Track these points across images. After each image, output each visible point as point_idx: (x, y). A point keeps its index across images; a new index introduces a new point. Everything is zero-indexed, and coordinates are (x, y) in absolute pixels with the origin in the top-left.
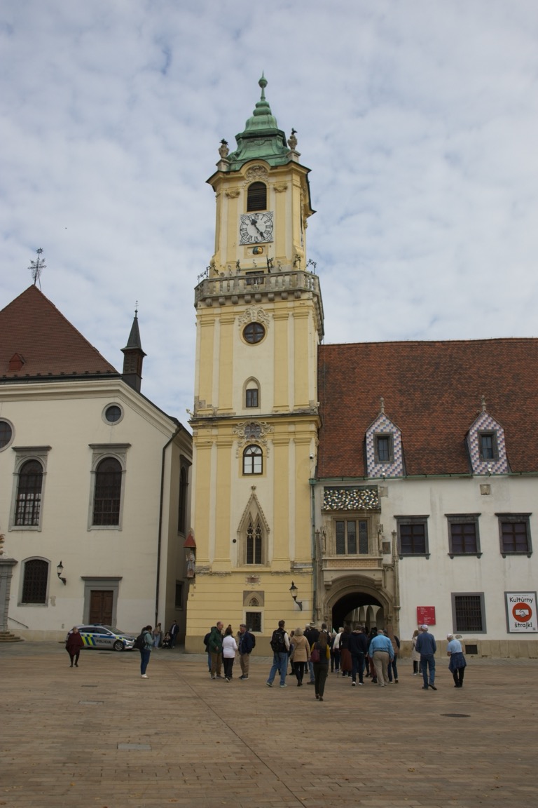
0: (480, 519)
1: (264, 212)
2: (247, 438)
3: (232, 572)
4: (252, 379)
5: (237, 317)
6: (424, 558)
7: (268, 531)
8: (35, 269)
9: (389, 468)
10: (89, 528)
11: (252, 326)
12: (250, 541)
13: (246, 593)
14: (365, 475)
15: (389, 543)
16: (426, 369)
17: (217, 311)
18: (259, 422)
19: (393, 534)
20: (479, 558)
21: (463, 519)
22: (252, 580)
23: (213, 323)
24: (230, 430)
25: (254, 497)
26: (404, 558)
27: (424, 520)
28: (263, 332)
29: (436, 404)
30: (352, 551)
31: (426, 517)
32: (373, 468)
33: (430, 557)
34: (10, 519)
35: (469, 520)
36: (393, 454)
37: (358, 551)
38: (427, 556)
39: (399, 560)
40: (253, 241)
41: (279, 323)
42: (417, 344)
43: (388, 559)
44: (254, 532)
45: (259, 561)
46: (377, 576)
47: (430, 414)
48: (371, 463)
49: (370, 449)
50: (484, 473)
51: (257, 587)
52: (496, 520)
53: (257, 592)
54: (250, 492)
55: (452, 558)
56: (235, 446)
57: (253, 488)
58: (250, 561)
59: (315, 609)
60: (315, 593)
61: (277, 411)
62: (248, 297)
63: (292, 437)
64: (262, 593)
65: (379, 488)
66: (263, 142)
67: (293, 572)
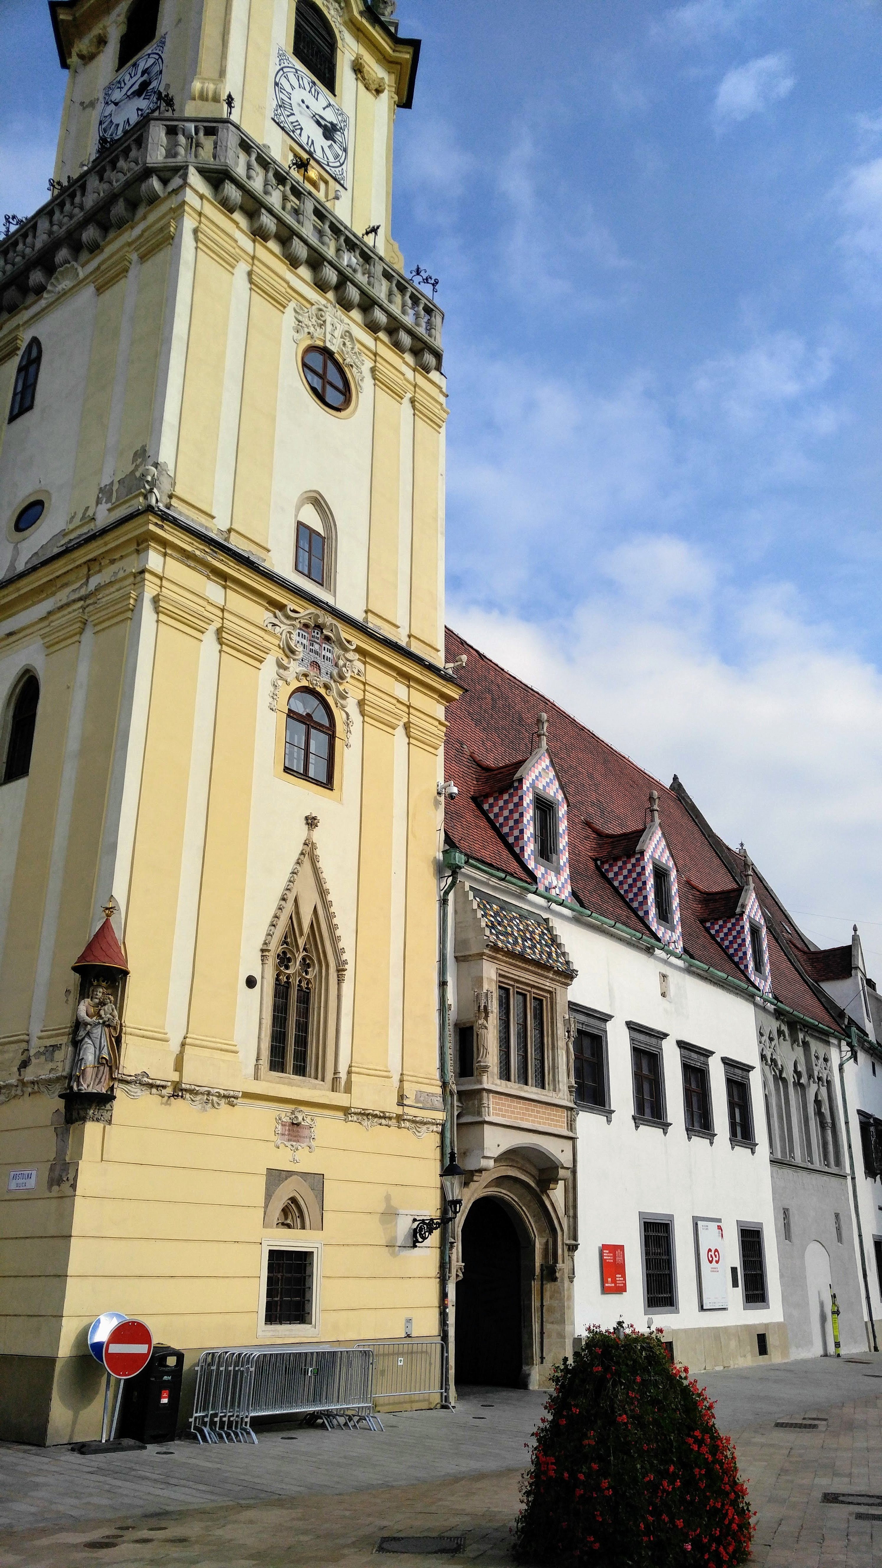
0: (665, 1045)
1: (330, 97)
2: (303, 661)
3: (247, 1095)
5: (292, 302)
6: (605, 1119)
7: (342, 968)
12: (281, 990)
13: (275, 1177)
17: (242, 239)
20: (666, 1133)
21: (645, 1036)
22: (294, 1131)
23: (232, 266)
24: (261, 615)
25: (310, 847)
26: (582, 1114)
27: (603, 1024)
28: (346, 396)
30: (523, 1074)
31: (605, 1018)
32: (537, 872)
33: (614, 1117)
35: (653, 1044)
36: (558, 851)
37: (532, 1078)
38: (609, 1115)
40: (304, 141)
41: (384, 397)
44: (295, 964)
45: (303, 1065)
48: (530, 853)
49: (528, 822)
51: (304, 1158)
52: (680, 1054)
53: (304, 1175)
54: (303, 831)
55: (635, 1126)
56: (268, 668)
57: (311, 822)
58: (277, 1064)
61: (375, 625)
63: (402, 715)
64: (316, 1181)
67: (399, 1118)
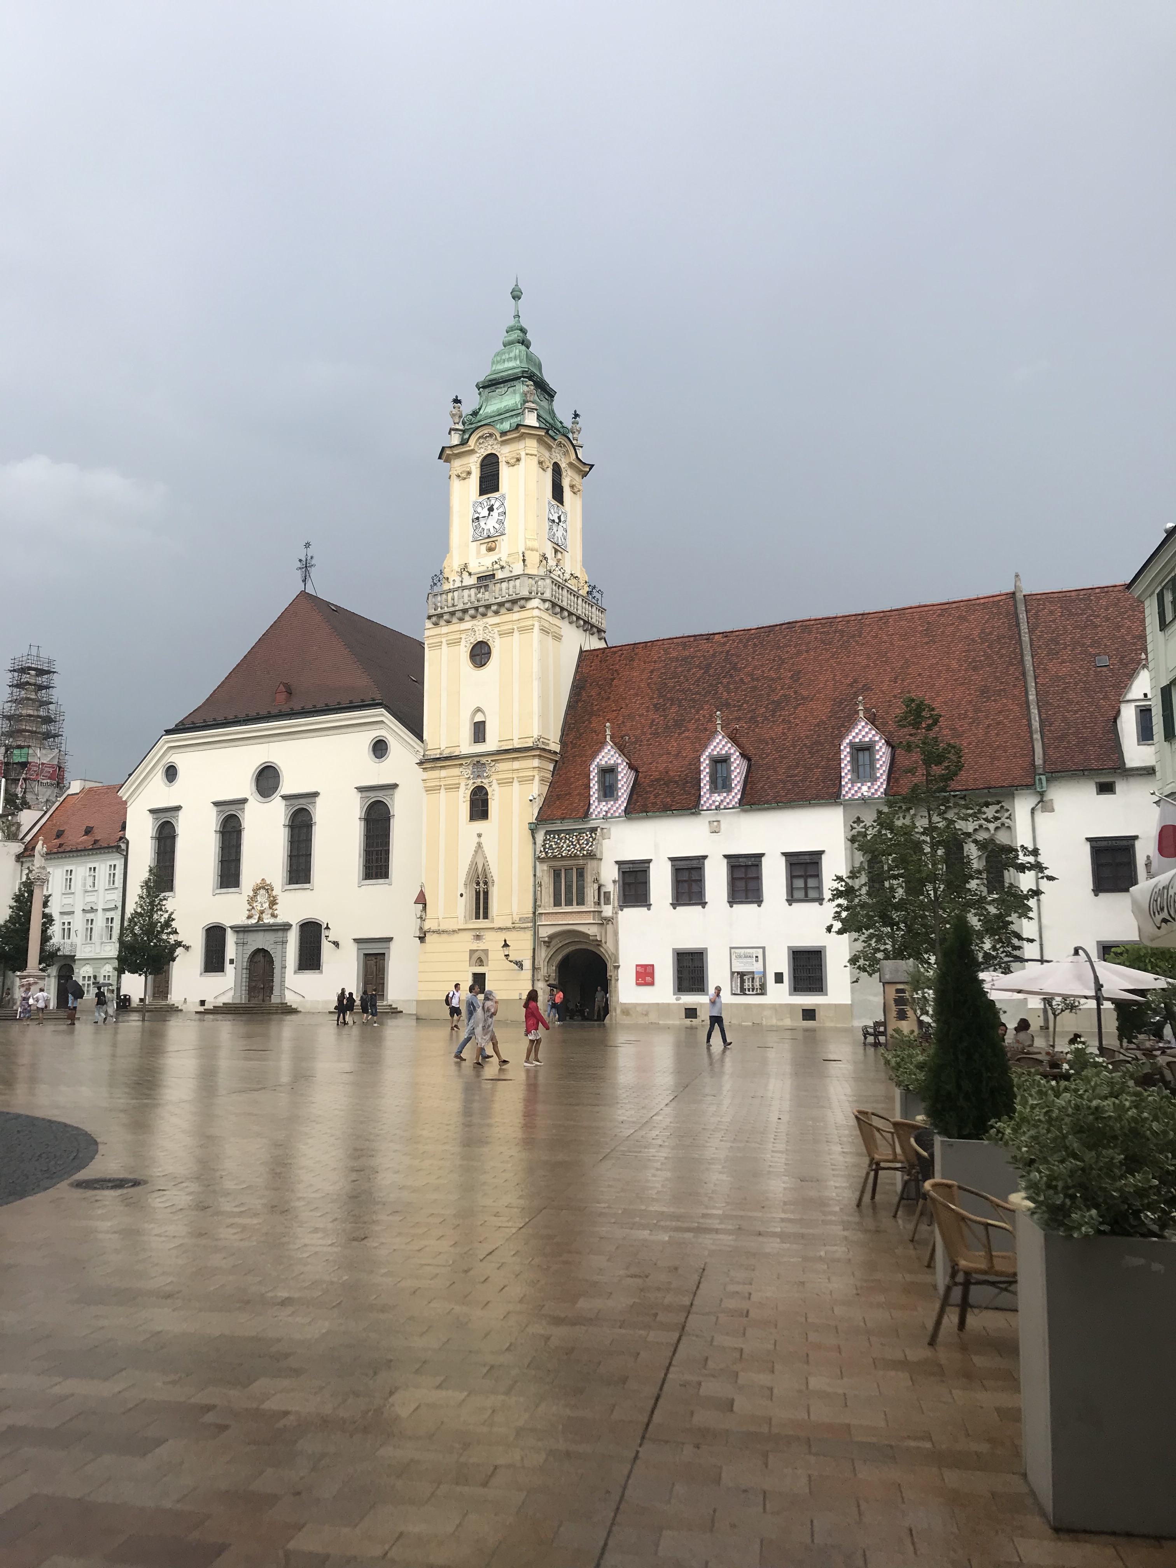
0: (707, 862)
1: (496, 495)
2: (473, 778)
3: (459, 930)
4: (479, 710)
5: (463, 636)
6: (646, 909)
7: (493, 882)
8: (304, 570)
9: (612, 806)
10: (359, 883)
11: (479, 646)
12: (478, 893)
13: (472, 952)
14: (586, 815)
15: (610, 892)
16: (693, 674)
17: (445, 629)
18: (483, 760)
19: (614, 882)
20: (704, 907)
21: (688, 862)
22: (478, 937)
23: (441, 645)
24: (456, 771)
25: (479, 845)
26: (625, 909)
27: (647, 865)
28: (489, 653)
29: (689, 721)
30: (569, 903)
31: (650, 861)
32: (598, 807)
33: (652, 907)
34: (283, 877)
35: (695, 864)
36: (617, 789)
37: (575, 902)
38: (649, 906)
39: (620, 912)
40: (485, 535)
41: (506, 639)
42: (692, 639)
43: (607, 911)
44: (482, 884)
45: (486, 916)
46: (592, 931)
47: (680, 734)
48: (594, 801)
49: (594, 785)
50: (713, 807)
51: (481, 946)
52: (725, 862)
53: (482, 950)
54: (477, 840)
55: (675, 908)
56: (462, 787)
57: (479, 835)
58: (477, 917)
59: (534, 969)
60: (534, 949)
61: (501, 747)
62: (472, 612)
63: (515, 775)
64: (486, 951)
65: (599, 830)
66: (506, 389)
67: (514, 927)
